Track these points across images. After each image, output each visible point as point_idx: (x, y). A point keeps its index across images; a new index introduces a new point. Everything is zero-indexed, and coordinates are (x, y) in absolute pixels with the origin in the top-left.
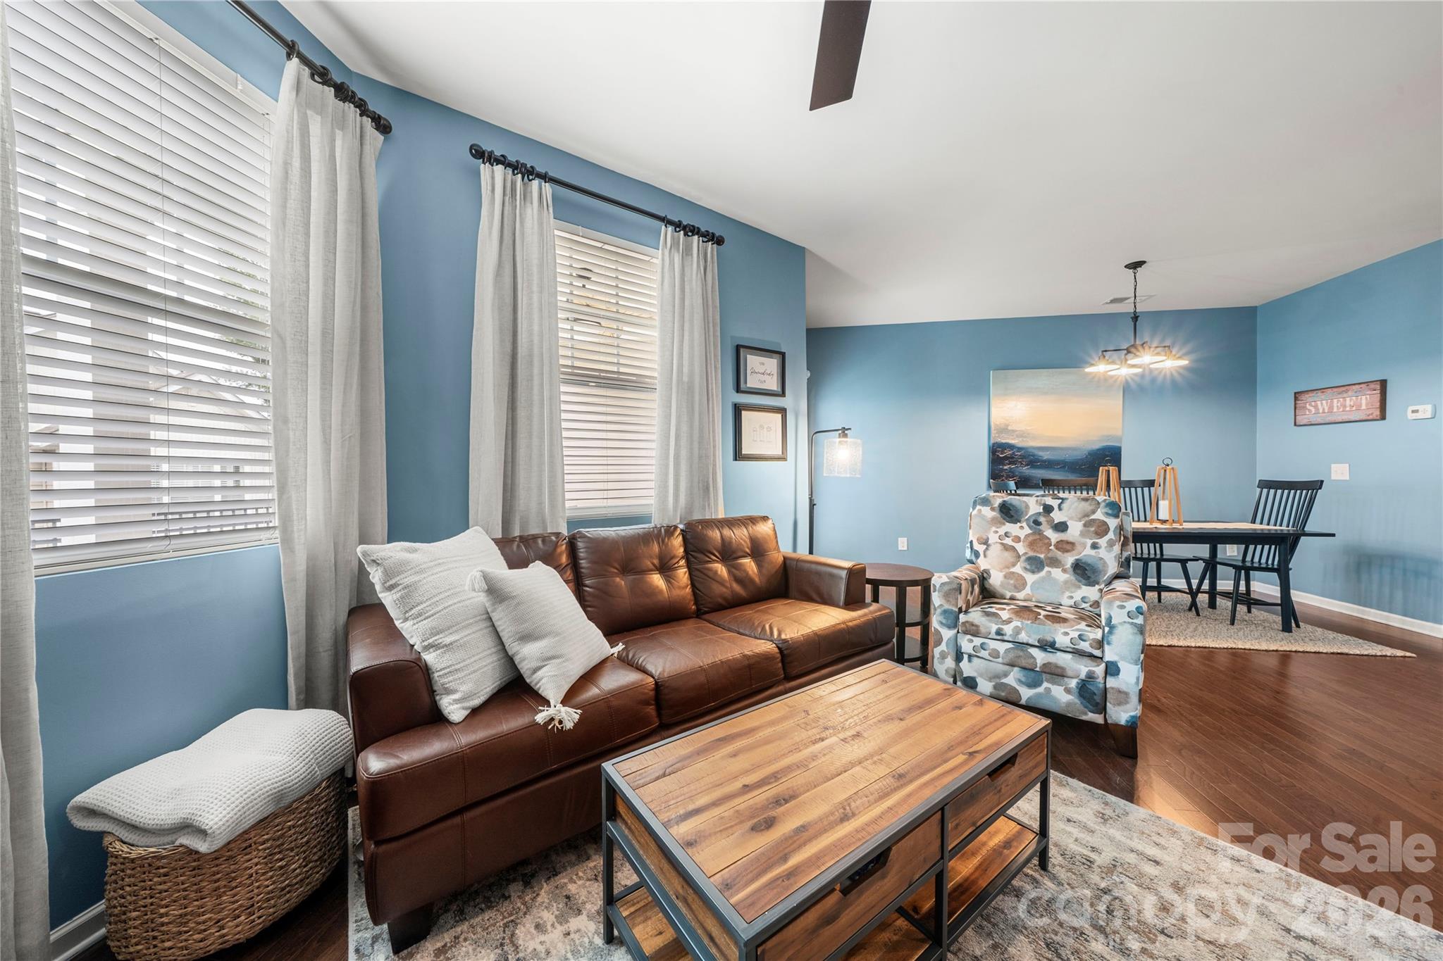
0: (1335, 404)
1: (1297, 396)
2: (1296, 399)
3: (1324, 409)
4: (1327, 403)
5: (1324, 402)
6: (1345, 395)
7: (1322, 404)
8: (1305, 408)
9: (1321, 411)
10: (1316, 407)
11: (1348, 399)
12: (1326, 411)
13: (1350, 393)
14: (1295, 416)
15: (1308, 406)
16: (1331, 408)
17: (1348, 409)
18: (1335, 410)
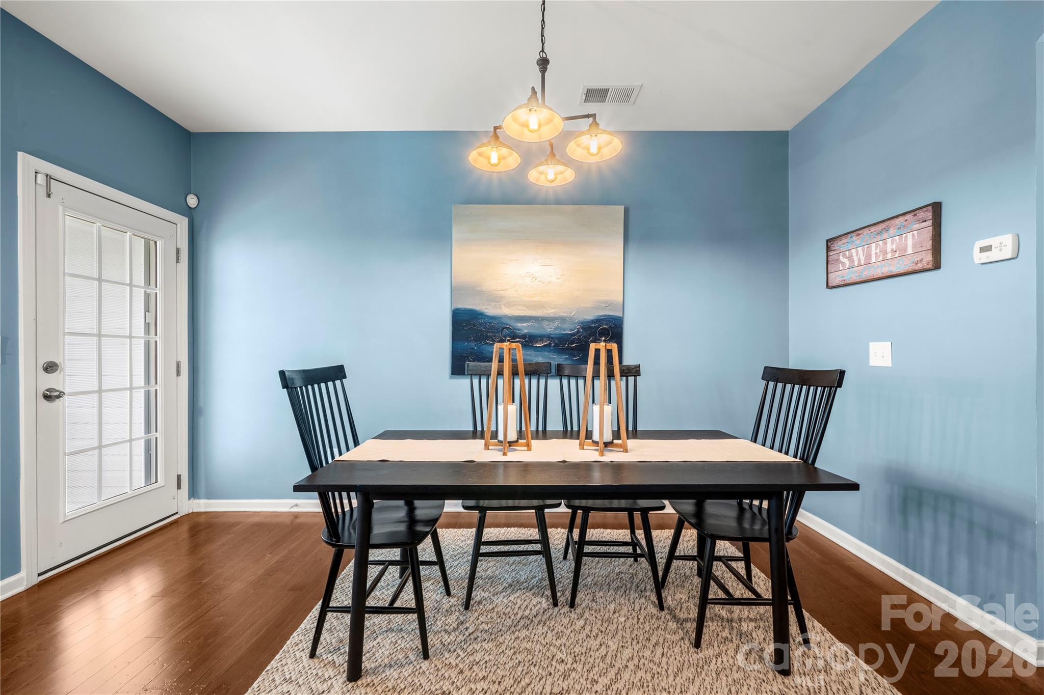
0: (873, 252)
1: (830, 243)
2: (828, 249)
3: (859, 260)
4: (863, 250)
5: (860, 249)
6: (885, 235)
7: (857, 252)
8: (838, 260)
9: (856, 263)
10: (850, 258)
11: (889, 241)
12: (862, 263)
13: (892, 231)
14: (827, 274)
15: (842, 259)
16: (868, 256)
17: (889, 256)
18: (873, 260)
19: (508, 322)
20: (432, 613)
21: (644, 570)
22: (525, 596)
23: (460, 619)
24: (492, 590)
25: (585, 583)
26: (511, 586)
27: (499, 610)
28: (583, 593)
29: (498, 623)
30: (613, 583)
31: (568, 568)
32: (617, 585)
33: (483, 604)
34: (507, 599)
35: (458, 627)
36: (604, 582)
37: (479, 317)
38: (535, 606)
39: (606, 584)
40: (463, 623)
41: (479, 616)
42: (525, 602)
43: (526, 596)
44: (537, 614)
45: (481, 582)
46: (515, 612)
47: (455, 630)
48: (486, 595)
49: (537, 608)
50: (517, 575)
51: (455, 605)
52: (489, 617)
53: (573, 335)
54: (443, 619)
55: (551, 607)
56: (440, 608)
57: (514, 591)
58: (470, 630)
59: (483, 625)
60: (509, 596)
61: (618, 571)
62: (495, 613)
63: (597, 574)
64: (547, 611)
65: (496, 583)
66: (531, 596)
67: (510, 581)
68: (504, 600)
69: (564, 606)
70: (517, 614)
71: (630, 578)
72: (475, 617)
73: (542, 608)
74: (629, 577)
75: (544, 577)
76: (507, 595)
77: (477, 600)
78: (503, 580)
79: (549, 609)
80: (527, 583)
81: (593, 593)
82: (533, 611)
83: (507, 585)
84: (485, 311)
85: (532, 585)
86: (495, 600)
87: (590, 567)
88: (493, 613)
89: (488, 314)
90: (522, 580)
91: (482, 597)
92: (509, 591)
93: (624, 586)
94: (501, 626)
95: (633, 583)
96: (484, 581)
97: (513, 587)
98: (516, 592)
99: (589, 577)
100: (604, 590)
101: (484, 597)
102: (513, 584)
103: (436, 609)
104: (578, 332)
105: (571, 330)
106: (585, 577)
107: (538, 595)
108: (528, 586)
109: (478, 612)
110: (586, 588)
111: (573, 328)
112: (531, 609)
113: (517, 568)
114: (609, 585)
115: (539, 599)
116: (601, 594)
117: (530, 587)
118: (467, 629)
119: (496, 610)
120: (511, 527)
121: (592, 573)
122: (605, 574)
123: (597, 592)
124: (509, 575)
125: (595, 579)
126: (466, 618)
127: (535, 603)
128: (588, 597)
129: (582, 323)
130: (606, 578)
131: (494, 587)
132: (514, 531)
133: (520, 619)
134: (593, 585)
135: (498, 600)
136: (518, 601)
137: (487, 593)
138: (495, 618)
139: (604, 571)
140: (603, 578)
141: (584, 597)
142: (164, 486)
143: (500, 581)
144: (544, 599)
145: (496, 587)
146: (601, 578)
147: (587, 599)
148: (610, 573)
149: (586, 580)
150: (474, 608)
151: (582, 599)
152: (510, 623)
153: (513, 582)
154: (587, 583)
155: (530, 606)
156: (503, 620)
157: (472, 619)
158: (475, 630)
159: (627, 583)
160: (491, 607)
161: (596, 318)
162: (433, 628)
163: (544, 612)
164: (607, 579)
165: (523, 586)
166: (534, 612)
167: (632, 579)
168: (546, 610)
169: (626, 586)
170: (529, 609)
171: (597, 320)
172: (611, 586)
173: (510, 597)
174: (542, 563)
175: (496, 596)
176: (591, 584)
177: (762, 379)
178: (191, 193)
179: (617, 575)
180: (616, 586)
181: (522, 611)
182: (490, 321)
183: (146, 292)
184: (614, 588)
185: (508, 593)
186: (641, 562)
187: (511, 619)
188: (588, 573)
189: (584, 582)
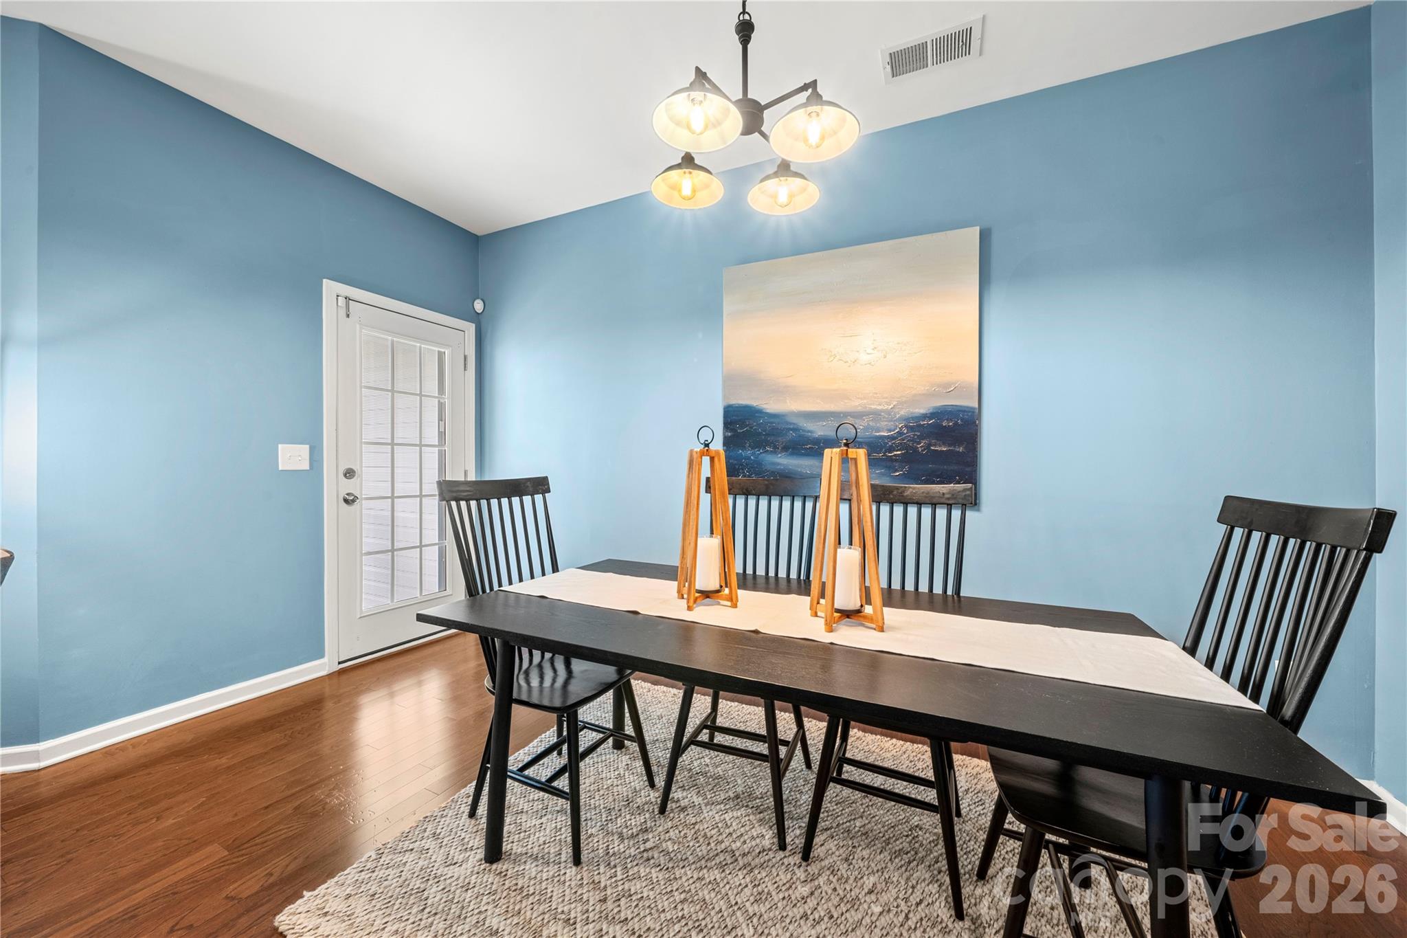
19: (794, 420)
20: (621, 804)
21: (965, 835)
22: (747, 818)
23: (646, 824)
24: (709, 797)
25: (850, 826)
26: (737, 799)
27: (701, 829)
28: (836, 842)
29: (688, 846)
30: (895, 841)
31: (835, 795)
32: (901, 846)
33: (686, 813)
34: (722, 814)
35: (638, 835)
36: (881, 835)
37: (757, 415)
38: (753, 838)
39: (884, 838)
40: (647, 830)
41: (672, 827)
42: (742, 829)
43: (749, 820)
44: (748, 853)
45: (702, 780)
46: (720, 838)
47: (632, 836)
48: (698, 800)
49: (754, 843)
50: (754, 785)
51: (652, 803)
52: (682, 834)
53: (892, 438)
54: (628, 817)
55: (775, 847)
56: (632, 802)
57: (737, 807)
58: (648, 845)
59: (669, 843)
60: (726, 812)
61: (916, 824)
62: (693, 831)
63: (877, 818)
64: (765, 853)
65: (720, 787)
66: (755, 822)
67: (739, 789)
68: (717, 815)
69: (795, 853)
70: (722, 842)
71: (930, 842)
72: (666, 828)
73: (760, 846)
74: (931, 839)
75: (790, 798)
76: (725, 810)
77: (683, 805)
78: (732, 785)
79: (770, 849)
80: (762, 800)
81: (854, 847)
82: (745, 846)
83: (732, 796)
84: (764, 406)
85: (766, 806)
86: (705, 811)
87: (870, 804)
88: (691, 830)
89: (768, 411)
90: (758, 793)
91: (692, 801)
92: (731, 804)
93: (913, 853)
94: (689, 853)
95: (931, 852)
96: (707, 780)
97: (739, 800)
98: (739, 809)
99: (860, 820)
100: (875, 848)
101: (693, 802)
102: (742, 796)
103: (628, 800)
104: (900, 433)
105: (890, 431)
106: (853, 817)
107: (766, 823)
108: (762, 805)
109: (674, 822)
110: (846, 834)
111: (893, 427)
112: (745, 842)
113: (761, 774)
114: (888, 842)
115: (764, 831)
116: (866, 853)
117: (762, 807)
118: (645, 841)
119: (697, 827)
120: (785, 712)
121: (870, 814)
122: (890, 822)
123: (860, 848)
124: (743, 780)
125: (869, 826)
126: (655, 825)
127: (755, 834)
128: (841, 851)
129: (907, 419)
130: (889, 829)
131: (714, 792)
132: (787, 719)
133: (722, 851)
134: (860, 833)
135: (708, 813)
136: (734, 824)
137: (700, 799)
138: (689, 839)
139: (891, 817)
140: (883, 827)
141: (834, 849)
142: (452, 595)
143: (728, 787)
144: (771, 832)
145: (717, 793)
146: (880, 826)
147: (837, 853)
148: (900, 823)
149: (852, 822)
150: (672, 815)
151: (830, 852)
152: (705, 852)
153: (744, 793)
154: (851, 829)
155: (746, 837)
156: (697, 845)
157: (660, 829)
158: (655, 847)
159: (921, 849)
160: (693, 820)
161: (931, 411)
162: (609, 825)
163: (760, 853)
164: (889, 832)
165: (754, 802)
166: (746, 848)
167: (933, 845)
168: (764, 850)
169: (916, 853)
170: (742, 840)
171: (932, 414)
172: (890, 846)
173: (726, 815)
174: (799, 776)
175: (708, 807)
176: (859, 831)
177: (1218, 521)
178: (478, 298)
179: (910, 830)
180: (897, 848)
181: (731, 840)
182: (772, 420)
183: (439, 401)
184: (893, 851)
185: (728, 807)
186: (966, 819)
187: (709, 848)
188: (863, 812)
189: (848, 824)
